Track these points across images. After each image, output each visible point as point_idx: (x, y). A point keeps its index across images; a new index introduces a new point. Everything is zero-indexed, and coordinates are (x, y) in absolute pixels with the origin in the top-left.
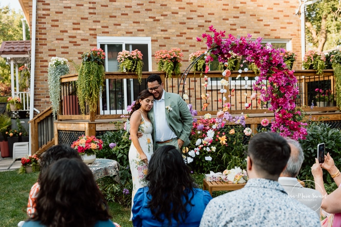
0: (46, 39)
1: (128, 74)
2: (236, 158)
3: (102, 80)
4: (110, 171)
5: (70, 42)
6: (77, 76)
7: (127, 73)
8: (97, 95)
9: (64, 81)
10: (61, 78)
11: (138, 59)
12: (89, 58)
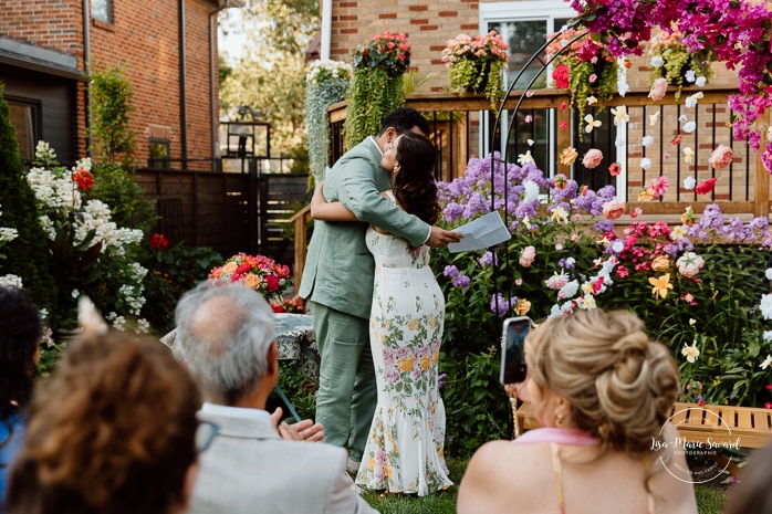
0: (355, 18)
1: (467, 99)
5: (413, 22)
7: (461, 95)
9: (334, 118)
10: (329, 113)
11: (493, 58)
12: (366, 59)
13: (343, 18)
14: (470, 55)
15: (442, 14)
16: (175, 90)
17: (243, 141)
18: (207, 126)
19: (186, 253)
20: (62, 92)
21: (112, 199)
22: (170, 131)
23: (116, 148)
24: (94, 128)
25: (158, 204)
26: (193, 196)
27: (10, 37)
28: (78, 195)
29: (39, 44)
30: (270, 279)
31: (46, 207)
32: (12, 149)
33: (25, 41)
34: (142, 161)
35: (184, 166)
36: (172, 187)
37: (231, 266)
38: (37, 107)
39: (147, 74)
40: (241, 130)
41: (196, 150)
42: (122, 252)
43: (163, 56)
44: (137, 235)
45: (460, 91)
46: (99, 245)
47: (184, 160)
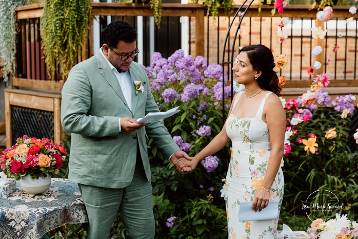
1: (137, 8)
2: (334, 180)
3: (86, 18)
4: (75, 215)
6: (42, 8)
7: (133, 5)
8: (77, 47)
9: (22, 16)
10: (17, 12)
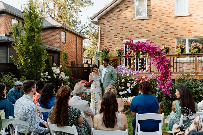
0: (104, 43)
5: (113, 43)
10: (98, 59)
11: (122, 51)
12: (103, 51)
13: (102, 43)
14: (118, 50)
15: (117, 42)
16: (76, 53)
17: (87, 61)
18: (81, 59)
19: (77, 80)
20: (57, 54)
21: (65, 72)
22: (75, 60)
23: (66, 63)
24: (62, 61)
25: (72, 72)
26: (78, 71)
27: (49, 45)
28: (60, 71)
29: (54, 46)
30: (86, 84)
31: (55, 73)
32: (50, 64)
33: (52, 46)
34: (70, 65)
35: (77, 66)
36: (74, 69)
37: (81, 82)
38: (53, 57)
39: (71, 50)
40: (87, 59)
41: (79, 63)
42: (66, 80)
43: (74, 47)
44: (68, 77)
45: (117, 55)
46: (63, 79)
47: (77, 65)
